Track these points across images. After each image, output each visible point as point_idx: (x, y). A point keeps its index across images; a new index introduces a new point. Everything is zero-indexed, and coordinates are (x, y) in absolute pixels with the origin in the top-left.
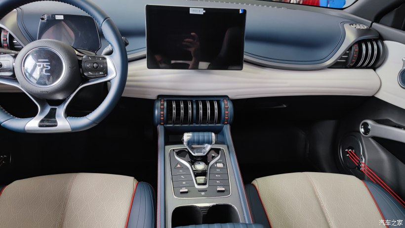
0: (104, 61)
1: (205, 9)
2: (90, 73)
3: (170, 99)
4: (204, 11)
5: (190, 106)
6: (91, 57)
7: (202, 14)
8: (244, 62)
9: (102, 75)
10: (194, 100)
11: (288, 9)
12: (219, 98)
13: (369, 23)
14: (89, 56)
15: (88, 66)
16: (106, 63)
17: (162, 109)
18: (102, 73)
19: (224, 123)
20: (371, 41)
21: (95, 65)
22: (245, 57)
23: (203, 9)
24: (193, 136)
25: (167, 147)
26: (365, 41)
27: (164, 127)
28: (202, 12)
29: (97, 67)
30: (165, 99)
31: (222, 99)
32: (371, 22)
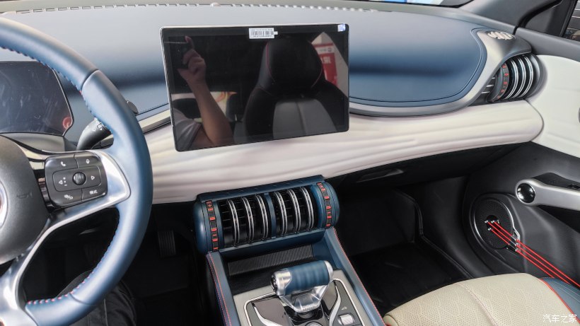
0: (97, 165)
1: (276, 28)
2: (66, 196)
3: (224, 199)
4: (276, 33)
5: (262, 206)
6: (65, 161)
7: (273, 37)
8: (350, 115)
9: (94, 195)
10: (266, 193)
11: (379, 11)
12: (310, 182)
13: (510, 28)
14: (61, 160)
15: (61, 182)
16: (102, 168)
17: (213, 223)
18: (95, 192)
19: (324, 227)
20: (522, 57)
21: (77, 178)
22: (352, 105)
23: (273, 29)
24: (294, 276)
25: (238, 298)
26: (515, 59)
27: (221, 254)
28: (272, 34)
29: (82, 182)
30: (214, 200)
31: (314, 183)
32: (514, 27)
